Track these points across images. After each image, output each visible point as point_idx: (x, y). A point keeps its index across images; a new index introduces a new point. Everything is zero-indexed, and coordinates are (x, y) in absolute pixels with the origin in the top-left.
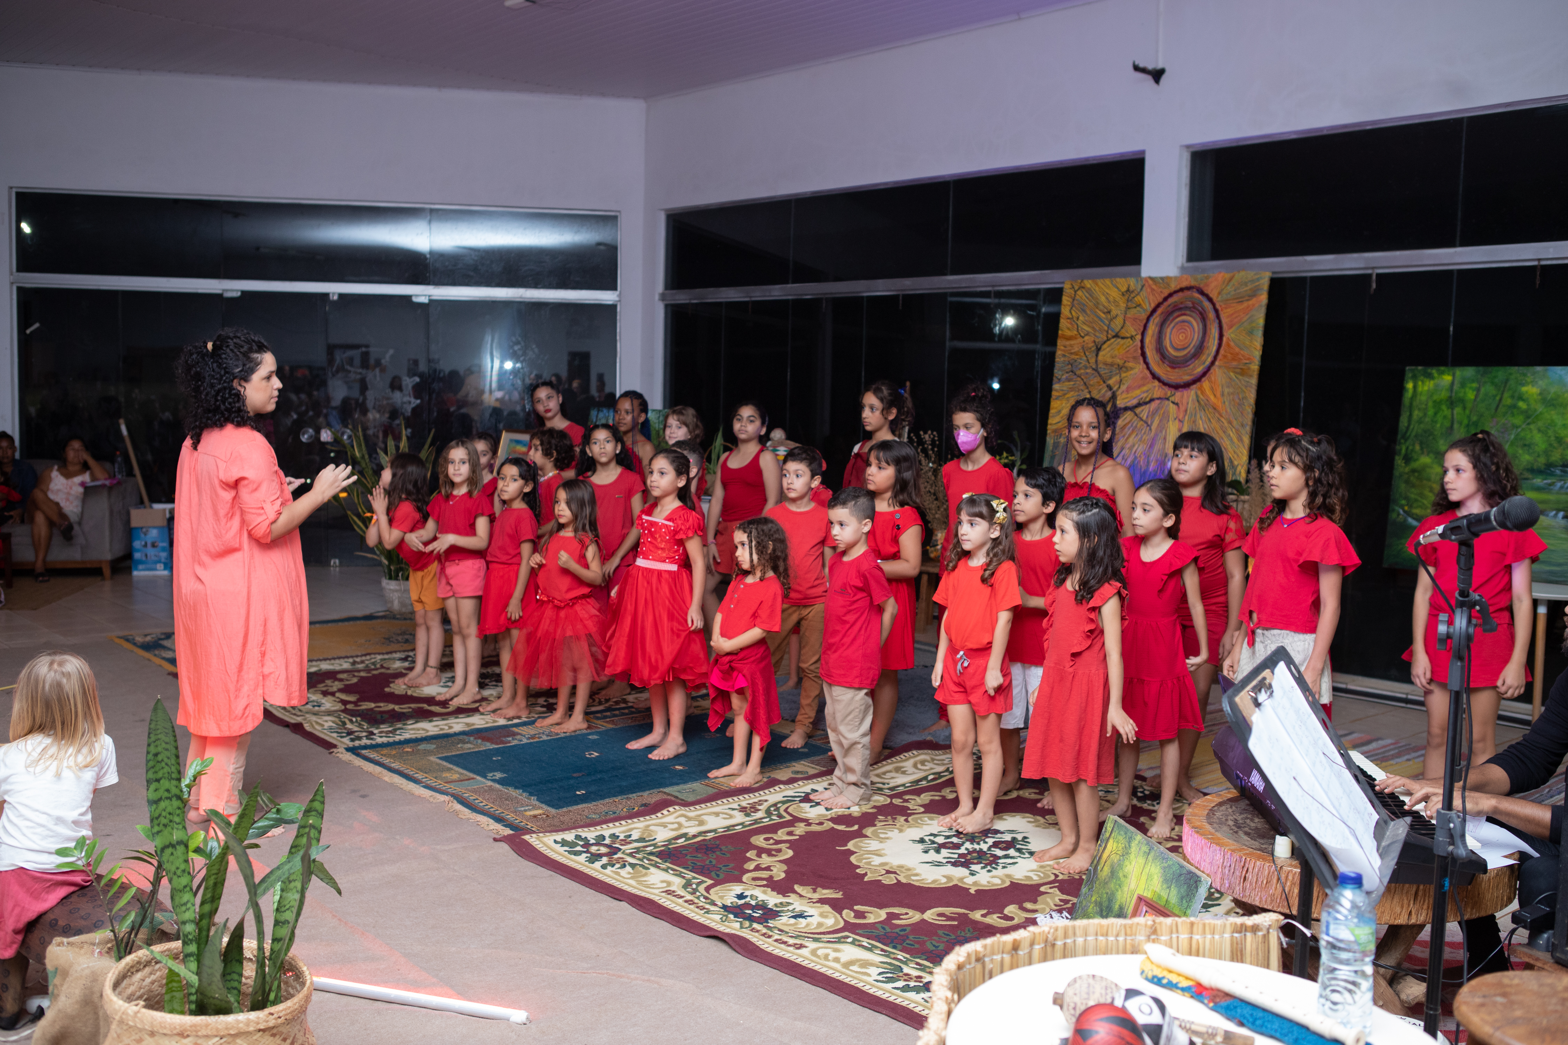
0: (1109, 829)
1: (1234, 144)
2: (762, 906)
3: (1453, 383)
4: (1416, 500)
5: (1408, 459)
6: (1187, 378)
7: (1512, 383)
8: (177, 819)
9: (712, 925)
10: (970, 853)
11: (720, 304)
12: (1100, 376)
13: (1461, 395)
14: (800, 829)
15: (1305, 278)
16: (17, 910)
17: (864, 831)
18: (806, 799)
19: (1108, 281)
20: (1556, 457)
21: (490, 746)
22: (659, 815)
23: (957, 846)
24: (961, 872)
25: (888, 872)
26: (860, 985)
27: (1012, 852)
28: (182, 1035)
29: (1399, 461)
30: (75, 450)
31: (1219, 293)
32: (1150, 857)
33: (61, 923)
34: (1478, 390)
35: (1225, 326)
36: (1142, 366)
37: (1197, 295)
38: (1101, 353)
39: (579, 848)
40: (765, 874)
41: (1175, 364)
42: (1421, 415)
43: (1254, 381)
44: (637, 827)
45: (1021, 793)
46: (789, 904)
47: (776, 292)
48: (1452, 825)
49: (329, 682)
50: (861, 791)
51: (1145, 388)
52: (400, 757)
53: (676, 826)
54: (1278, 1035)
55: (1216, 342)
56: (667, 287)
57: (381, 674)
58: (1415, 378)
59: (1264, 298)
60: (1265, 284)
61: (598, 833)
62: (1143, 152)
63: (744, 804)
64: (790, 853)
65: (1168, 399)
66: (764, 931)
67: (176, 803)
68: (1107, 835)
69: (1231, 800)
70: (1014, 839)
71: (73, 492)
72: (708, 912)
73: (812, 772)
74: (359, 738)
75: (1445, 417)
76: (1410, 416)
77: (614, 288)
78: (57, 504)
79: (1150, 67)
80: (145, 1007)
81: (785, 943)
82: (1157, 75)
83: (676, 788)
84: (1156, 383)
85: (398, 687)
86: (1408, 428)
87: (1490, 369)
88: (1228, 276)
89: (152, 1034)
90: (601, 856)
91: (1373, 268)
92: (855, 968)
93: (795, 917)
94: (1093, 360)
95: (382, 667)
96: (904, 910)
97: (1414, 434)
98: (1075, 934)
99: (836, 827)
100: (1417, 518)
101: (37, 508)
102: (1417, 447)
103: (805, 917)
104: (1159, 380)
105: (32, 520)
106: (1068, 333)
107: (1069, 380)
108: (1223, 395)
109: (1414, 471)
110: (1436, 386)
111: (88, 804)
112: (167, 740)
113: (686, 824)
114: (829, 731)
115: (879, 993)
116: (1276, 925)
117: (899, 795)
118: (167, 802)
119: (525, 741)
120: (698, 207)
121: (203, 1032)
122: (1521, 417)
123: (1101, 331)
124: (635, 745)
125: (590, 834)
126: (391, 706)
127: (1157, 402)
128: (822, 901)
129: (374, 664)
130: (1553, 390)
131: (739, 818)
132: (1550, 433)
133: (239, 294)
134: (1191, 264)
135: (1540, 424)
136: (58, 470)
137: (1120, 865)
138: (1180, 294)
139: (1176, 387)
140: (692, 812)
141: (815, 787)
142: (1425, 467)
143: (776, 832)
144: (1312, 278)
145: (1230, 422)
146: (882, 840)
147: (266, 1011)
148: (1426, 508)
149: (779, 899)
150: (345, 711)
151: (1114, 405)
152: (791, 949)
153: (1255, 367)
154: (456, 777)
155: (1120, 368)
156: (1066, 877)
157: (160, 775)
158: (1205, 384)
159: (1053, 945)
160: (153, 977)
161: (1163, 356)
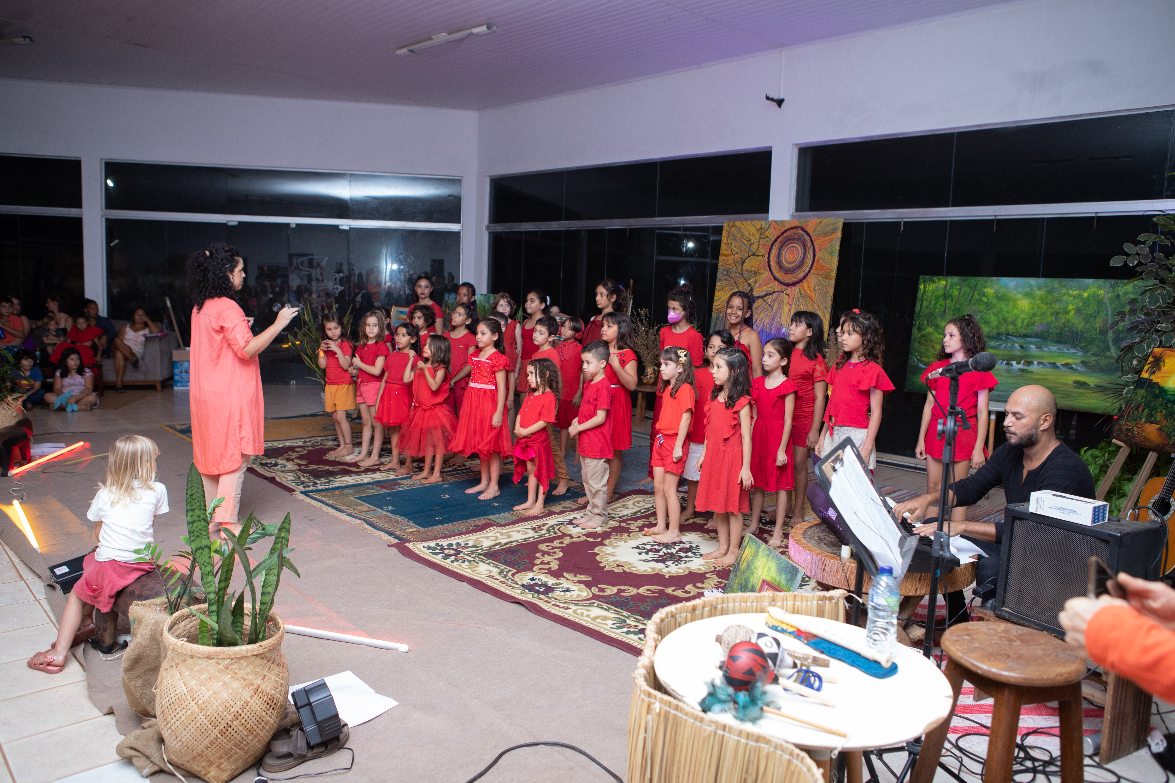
0: (747, 541)
1: (824, 144)
2: (545, 585)
3: (946, 286)
4: (924, 353)
5: (920, 329)
6: (794, 280)
7: (979, 286)
8: (204, 533)
9: (516, 596)
10: (665, 554)
11: (522, 232)
12: (744, 278)
13: (951, 292)
14: (567, 541)
15: (863, 223)
16: (111, 585)
17: (604, 542)
18: (570, 523)
19: (749, 222)
20: (1003, 329)
21: (385, 491)
22: (485, 532)
23: (658, 551)
24: (660, 565)
25: (618, 565)
26: (602, 630)
27: (690, 554)
28: (209, 657)
29: (915, 330)
30: (140, 315)
31: (814, 231)
32: (770, 558)
33: (137, 593)
34: (960, 290)
35: (817, 250)
36: (768, 272)
37: (801, 232)
38: (745, 265)
39: (438, 551)
40: (546, 567)
41: (787, 271)
42: (928, 303)
43: (833, 282)
44: (471, 539)
45: (695, 520)
46: (560, 584)
47: (555, 226)
48: (942, 540)
49: (290, 453)
50: (603, 518)
51: (770, 286)
52: (332, 497)
53: (494, 538)
54: (843, 658)
55: (812, 259)
56: (490, 222)
57: (321, 448)
58: (924, 282)
59: (839, 234)
60: (840, 226)
61: (449, 542)
62: (771, 147)
63: (534, 526)
64: (561, 554)
65: (783, 292)
66: (546, 599)
67: (204, 524)
68: (745, 544)
69: (816, 525)
70: (691, 547)
71: (138, 340)
72: (513, 588)
73: (574, 507)
74: (308, 486)
75: (941, 305)
76: (922, 304)
77: (459, 222)
78: (129, 347)
79: (776, 98)
80: (187, 641)
81: (558, 606)
82: (780, 102)
83: (494, 516)
84: (776, 282)
85: (331, 456)
86: (920, 311)
87: (967, 278)
88: (819, 221)
89: (192, 657)
90: (450, 555)
91: (902, 218)
92: (599, 621)
93: (564, 591)
94: (740, 269)
95: (321, 444)
96: (627, 588)
97: (923, 315)
98: (728, 602)
99: (588, 539)
100: (925, 364)
101: (117, 349)
102: (925, 322)
103: (569, 591)
104: (778, 281)
105: (114, 357)
106: (726, 253)
107: (726, 280)
108: (815, 290)
109: (923, 336)
110: (937, 287)
111: (151, 523)
112: (198, 486)
113: (501, 537)
114: (584, 484)
115: (613, 635)
116: (843, 597)
117: (625, 521)
118: (198, 523)
119: (406, 488)
120: (509, 174)
121: (221, 656)
122: (984, 306)
123: (745, 251)
124: (470, 491)
125: (444, 543)
126: (327, 468)
127: (777, 293)
128: (580, 582)
129: (316, 442)
130: (1002, 291)
131: (531, 534)
132: (1000, 315)
133: (236, 223)
134: (797, 214)
135: (994, 310)
136: (130, 327)
137: (753, 562)
138: (791, 231)
139: (788, 285)
140: (504, 530)
141: (576, 516)
142: (929, 334)
143: (553, 542)
144: (867, 223)
145: (819, 306)
146: (614, 547)
147: (258, 644)
148: (929, 358)
149: (555, 581)
150: (300, 470)
151: (752, 295)
152: (562, 609)
153: (834, 274)
154: (365, 509)
155: (756, 273)
156: (721, 569)
157: (194, 507)
158: (805, 283)
159: (716, 608)
160: (191, 624)
161: (781, 267)
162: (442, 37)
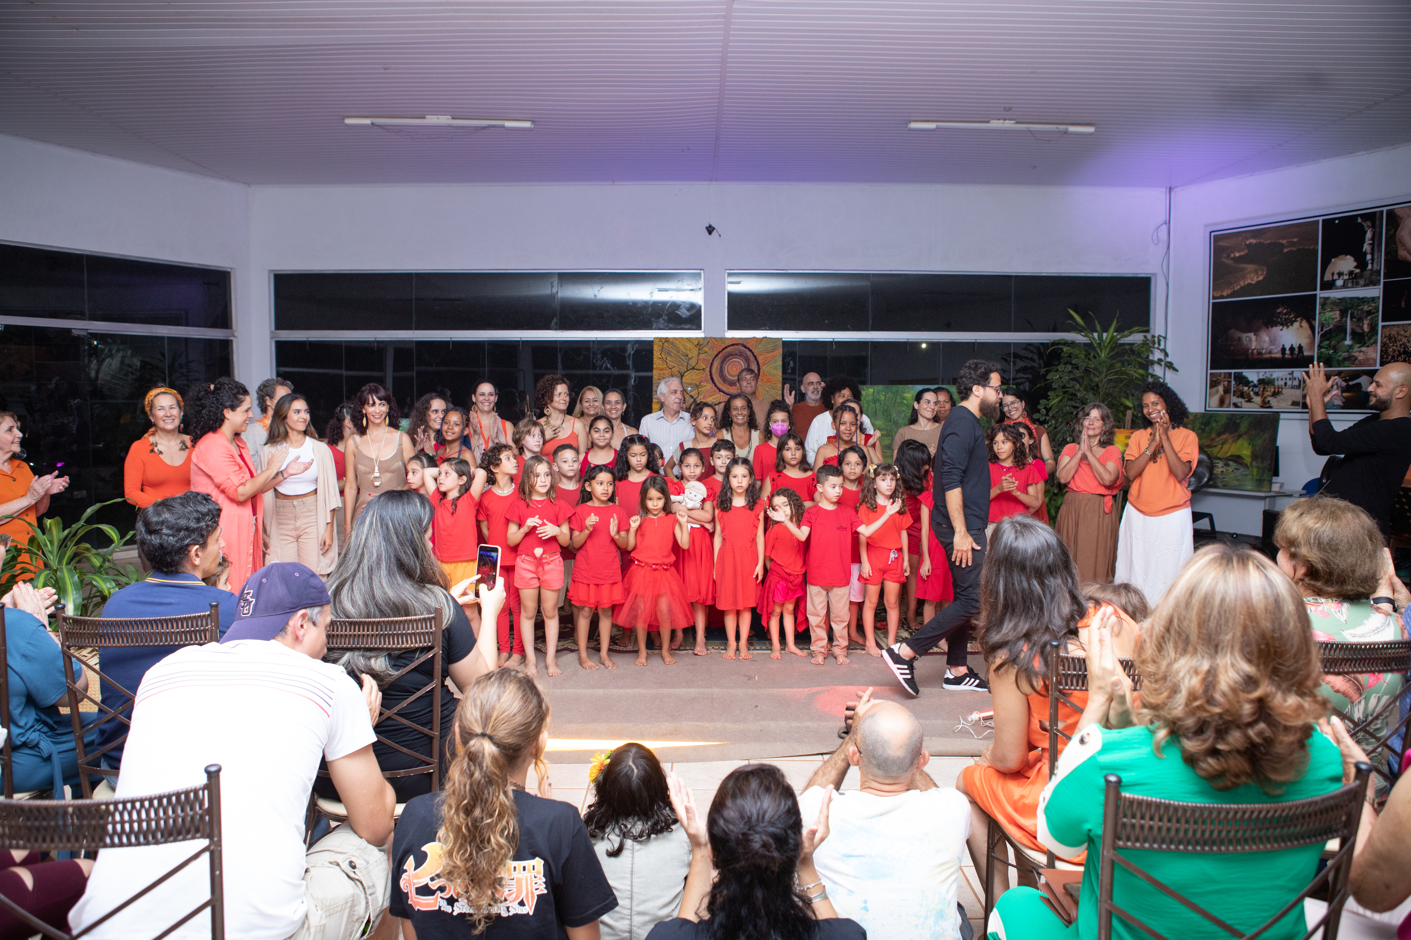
3: (874, 392)
7: (898, 392)
11: (341, 342)
13: (878, 398)
15: (796, 342)
31: (756, 348)
34: (885, 395)
36: (711, 384)
37: (742, 348)
56: (276, 328)
59: (780, 351)
60: (780, 344)
75: (872, 408)
82: (710, 230)
87: (889, 386)
104: (723, 392)
106: (661, 367)
123: (682, 365)
138: (732, 347)
144: (800, 342)
155: (697, 386)
161: (724, 379)
162: (444, 120)
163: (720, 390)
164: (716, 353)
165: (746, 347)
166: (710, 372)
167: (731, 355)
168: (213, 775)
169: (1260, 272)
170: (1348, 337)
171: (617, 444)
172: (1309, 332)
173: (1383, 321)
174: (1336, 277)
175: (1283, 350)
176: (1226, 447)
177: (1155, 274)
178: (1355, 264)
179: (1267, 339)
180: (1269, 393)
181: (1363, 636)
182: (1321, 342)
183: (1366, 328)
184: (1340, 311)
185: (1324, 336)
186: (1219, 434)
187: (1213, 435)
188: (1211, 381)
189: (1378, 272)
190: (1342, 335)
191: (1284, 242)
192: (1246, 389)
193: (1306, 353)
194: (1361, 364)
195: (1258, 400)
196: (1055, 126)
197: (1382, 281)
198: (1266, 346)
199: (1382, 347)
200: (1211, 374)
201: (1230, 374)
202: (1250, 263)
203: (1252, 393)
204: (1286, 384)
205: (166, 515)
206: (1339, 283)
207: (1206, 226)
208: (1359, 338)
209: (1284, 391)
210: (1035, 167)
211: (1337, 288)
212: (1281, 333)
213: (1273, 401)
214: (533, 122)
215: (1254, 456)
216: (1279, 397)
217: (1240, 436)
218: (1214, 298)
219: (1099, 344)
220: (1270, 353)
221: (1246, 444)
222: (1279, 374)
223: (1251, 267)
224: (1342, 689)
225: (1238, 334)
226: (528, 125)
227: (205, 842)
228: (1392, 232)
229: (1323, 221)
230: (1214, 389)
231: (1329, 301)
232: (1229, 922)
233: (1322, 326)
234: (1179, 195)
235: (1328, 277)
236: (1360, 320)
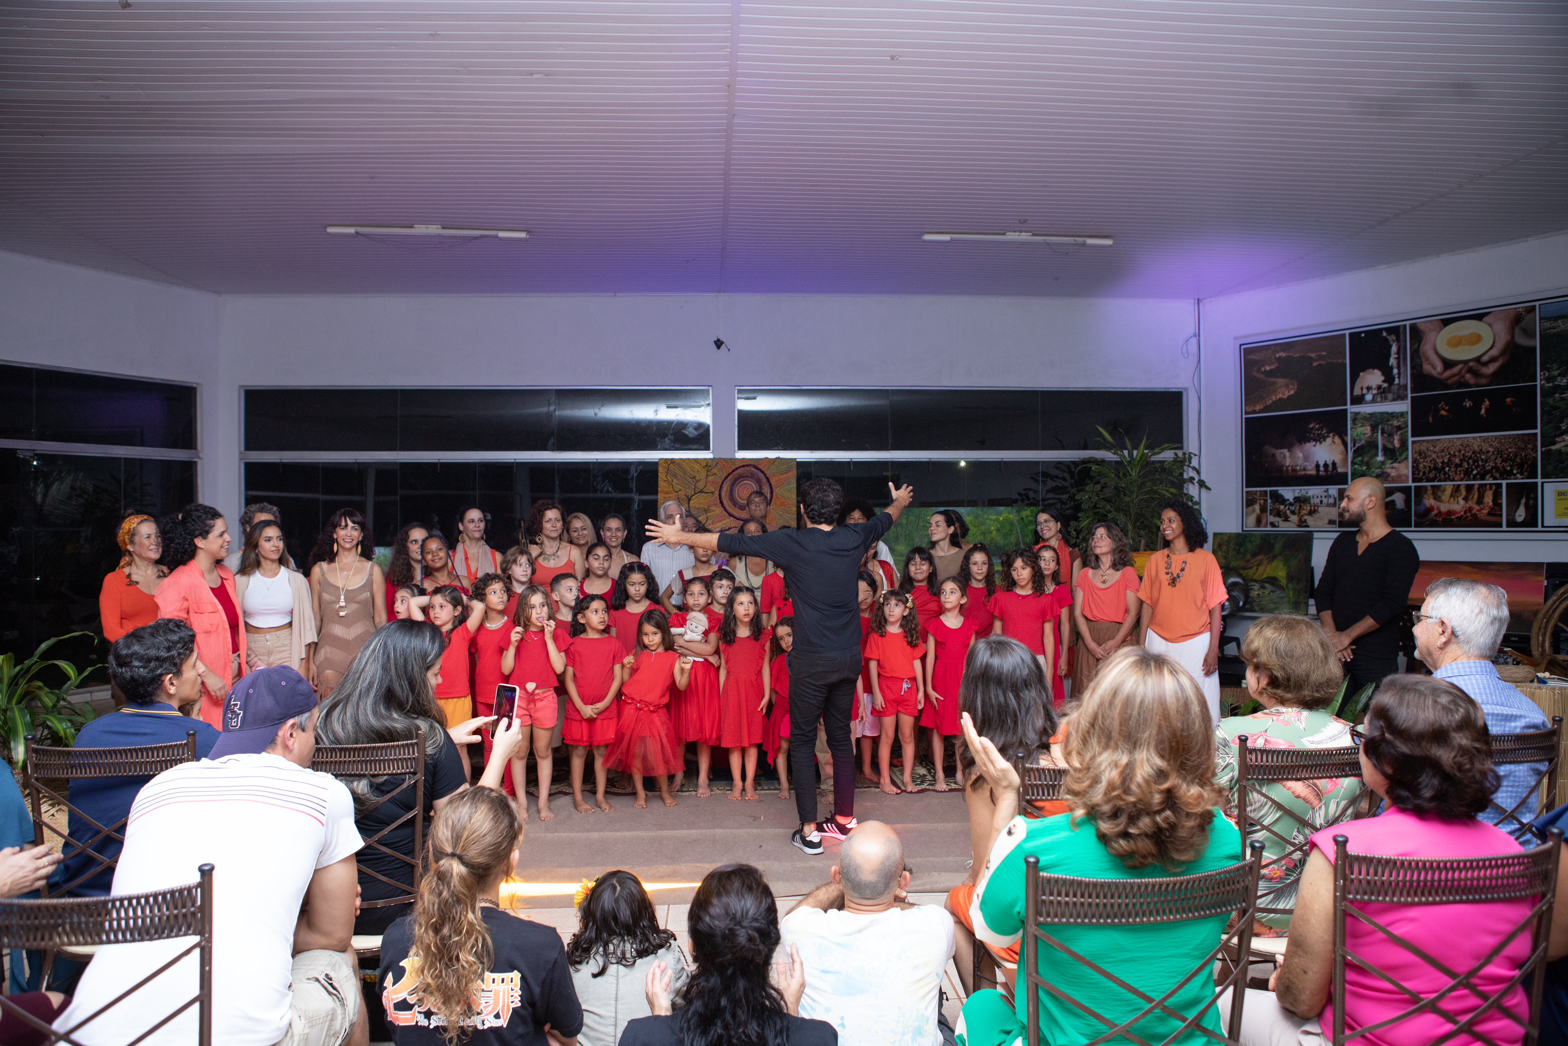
31: (768, 469)
36: (722, 510)
37: (753, 469)
51: (724, 522)
56: (245, 448)
59: (795, 472)
60: (795, 465)
82: (719, 344)
84: (732, 519)
91: (851, 459)
104: (734, 517)
106: (667, 490)
123: (690, 488)
138: (743, 468)
161: (735, 503)
162: (434, 230)
163: (730, 515)
164: (725, 475)
165: (757, 468)
166: (720, 495)
167: (741, 477)
168: (206, 873)
169: (1291, 386)
170: (1380, 453)
171: (615, 572)
172: (1342, 448)
173: (1413, 436)
174: (1365, 391)
175: (1318, 466)
176: (1261, 568)
177: (1186, 389)
178: (1383, 378)
179: (1301, 455)
180: (1305, 512)
181: (1320, 742)
182: (1354, 458)
183: (1397, 444)
184: (1371, 426)
185: (1358, 452)
186: (1254, 555)
187: (1248, 557)
188: (1247, 500)
189: (1405, 386)
190: (1374, 452)
191: (1313, 355)
192: (1282, 507)
193: (1340, 470)
194: (1394, 481)
195: (1294, 518)
196: (1072, 239)
197: (1409, 396)
198: (1300, 462)
199: (1413, 463)
200: (1247, 492)
201: (1266, 492)
202: (1280, 377)
203: (1288, 512)
204: (1321, 502)
205: (136, 648)
206: (1369, 397)
207: (1236, 338)
208: (1391, 454)
209: (1320, 509)
210: (1057, 279)
211: (1366, 403)
212: (1314, 449)
213: (1310, 520)
214: (528, 232)
215: (1290, 578)
216: (1315, 516)
217: (1275, 557)
218: (1246, 413)
219: (1130, 462)
220: (1304, 469)
221: (1281, 565)
222: (1314, 491)
223: (1281, 381)
224: (1302, 795)
225: (1273, 450)
226: (523, 235)
227: (196, 939)
228: (1415, 347)
229: (1350, 334)
230: (1251, 508)
231: (1359, 416)
232: (1141, 990)
233: (1354, 442)
234: (1208, 307)
235: (1357, 392)
236: (1391, 435)
